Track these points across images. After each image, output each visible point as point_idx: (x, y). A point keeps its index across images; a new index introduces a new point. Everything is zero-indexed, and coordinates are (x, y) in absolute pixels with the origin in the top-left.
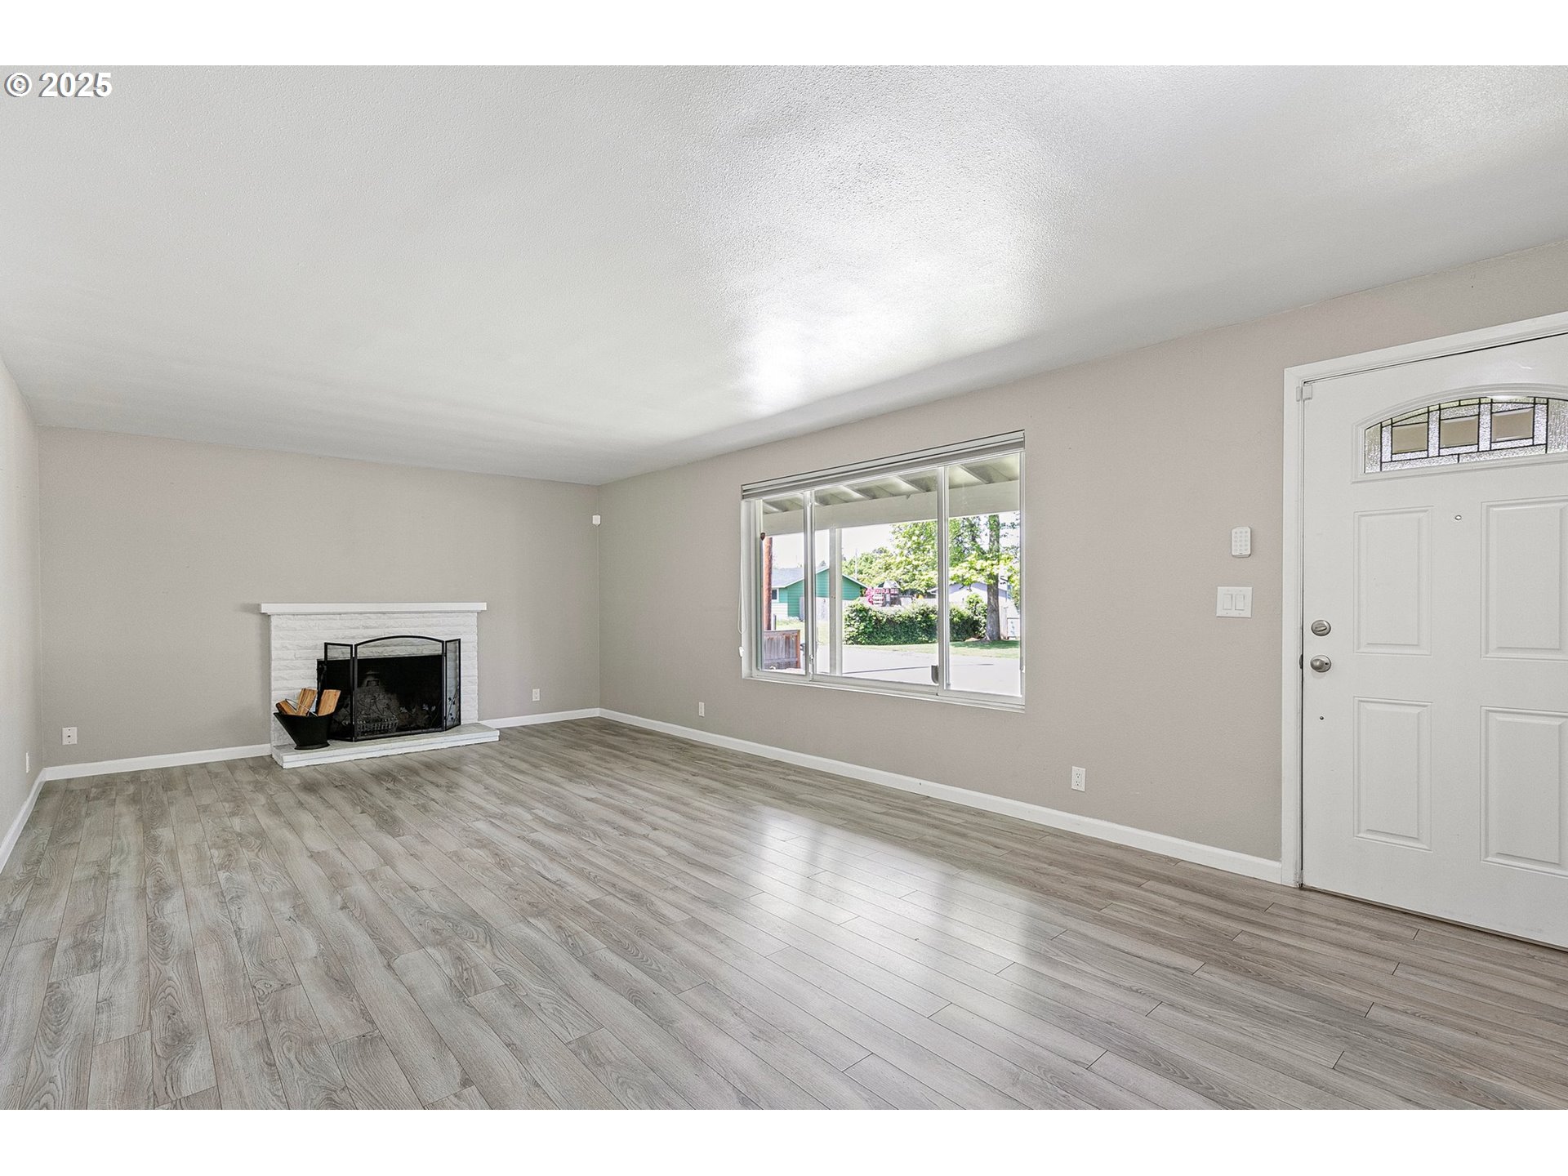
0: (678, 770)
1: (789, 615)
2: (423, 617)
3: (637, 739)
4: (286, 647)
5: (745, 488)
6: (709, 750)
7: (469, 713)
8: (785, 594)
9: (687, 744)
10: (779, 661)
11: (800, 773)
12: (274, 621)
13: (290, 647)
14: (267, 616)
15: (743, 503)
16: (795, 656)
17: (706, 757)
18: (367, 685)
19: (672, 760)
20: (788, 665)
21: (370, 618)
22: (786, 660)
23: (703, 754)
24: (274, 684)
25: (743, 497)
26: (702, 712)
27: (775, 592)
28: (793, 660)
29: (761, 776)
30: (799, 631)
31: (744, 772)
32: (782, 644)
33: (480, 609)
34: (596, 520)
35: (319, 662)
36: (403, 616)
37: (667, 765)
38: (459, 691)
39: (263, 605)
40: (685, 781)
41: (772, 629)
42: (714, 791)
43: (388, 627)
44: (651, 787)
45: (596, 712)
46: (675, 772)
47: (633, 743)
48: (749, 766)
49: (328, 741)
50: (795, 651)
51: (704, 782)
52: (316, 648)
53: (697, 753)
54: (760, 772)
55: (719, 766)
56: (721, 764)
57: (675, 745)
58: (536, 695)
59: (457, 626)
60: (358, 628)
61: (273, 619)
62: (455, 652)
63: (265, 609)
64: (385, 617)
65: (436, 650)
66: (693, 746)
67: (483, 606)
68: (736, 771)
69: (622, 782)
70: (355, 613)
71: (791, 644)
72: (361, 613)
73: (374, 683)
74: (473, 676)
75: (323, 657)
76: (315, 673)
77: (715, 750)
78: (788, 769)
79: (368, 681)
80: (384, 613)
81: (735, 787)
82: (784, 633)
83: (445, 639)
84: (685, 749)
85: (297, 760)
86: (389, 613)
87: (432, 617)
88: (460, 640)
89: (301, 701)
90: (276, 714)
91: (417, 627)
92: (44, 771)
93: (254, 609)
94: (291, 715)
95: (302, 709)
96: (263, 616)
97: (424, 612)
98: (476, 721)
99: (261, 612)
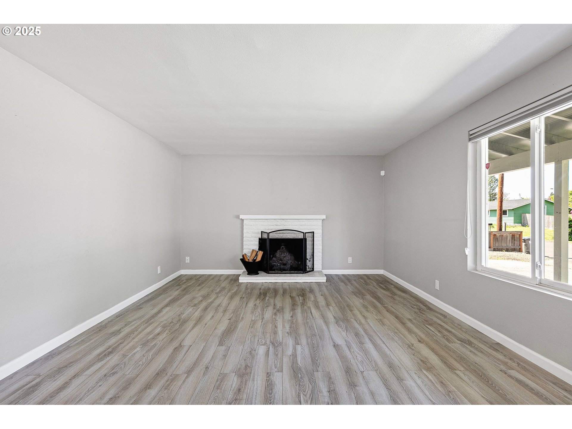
0: (410, 331)
1: (514, 223)
2: (299, 221)
3: (395, 294)
4: (248, 232)
5: (471, 133)
6: (440, 316)
7: (318, 266)
8: (512, 213)
9: (426, 306)
10: (507, 247)
11: (524, 369)
12: (245, 222)
13: (249, 232)
14: (242, 220)
15: (470, 145)
16: (518, 245)
17: (435, 322)
18: (282, 249)
19: (410, 320)
20: (513, 250)
21: (278, 222)
22: (512, 247)
23: (435, 319)
24: (244, 247)
25: (470, 140)
26: (437, 287)
27: (505, 213)
28: (517, 247)
29: (479, 359)
30: (522, 232)
31: (463, 350)
32: (509, 238)
33: (323, 218)
34: (383, 173)
35: (260, 239)
36: (291, 221)
37: (403, 324)
38: (313, 255)
39: (240, 215)
40: (410, 346)
41: (503, 230)
42: (430, 368)
43: (285, 226)
44: (383, 345)
45: (381, 272)
46: (406, 333)
47: (392, 297)
48: (470, 343)
49: (259, 272)
50: (518, 243)
51: (426, 352)
52: (258, 233)
53: (430, 316)
54: (480, 354)
55: (444, 336)
56: (446, 333)
57: (417, 305)
58: (350, 260)
59: (313, 225)
60: (273, 225)
62: (312, 238)
63: (242, 217)
64: (284, 221)
65: (301, 236)
66: (430, 309)
67: (324, 217)
68: (456, 346)
69: (367, 333)
70: (272, 219)
71: (516, 238)
72: (275, 219)
73: (284, 249)
74: (320, 249)
75: (261, 237)
76: (258, 243)
77: (445, 317)
78: (511, 359)
79: (282, 248)
80: (283, 219)
81: (452, 369)
82: (511, 232)
83: (305, 232)
84: (423, 310)
85: (246, 279)
86: (285, 219)
88: (313, 232)
89: (251, 255)
90: (241, 259)
91: (296, 225)
92: (180, 271)
93: (238, 217)
94: (247, 260)
95: (250, 258)
96: (241, 220)
97: (299, 219)
98: (321, 270)
99: (240, 218)
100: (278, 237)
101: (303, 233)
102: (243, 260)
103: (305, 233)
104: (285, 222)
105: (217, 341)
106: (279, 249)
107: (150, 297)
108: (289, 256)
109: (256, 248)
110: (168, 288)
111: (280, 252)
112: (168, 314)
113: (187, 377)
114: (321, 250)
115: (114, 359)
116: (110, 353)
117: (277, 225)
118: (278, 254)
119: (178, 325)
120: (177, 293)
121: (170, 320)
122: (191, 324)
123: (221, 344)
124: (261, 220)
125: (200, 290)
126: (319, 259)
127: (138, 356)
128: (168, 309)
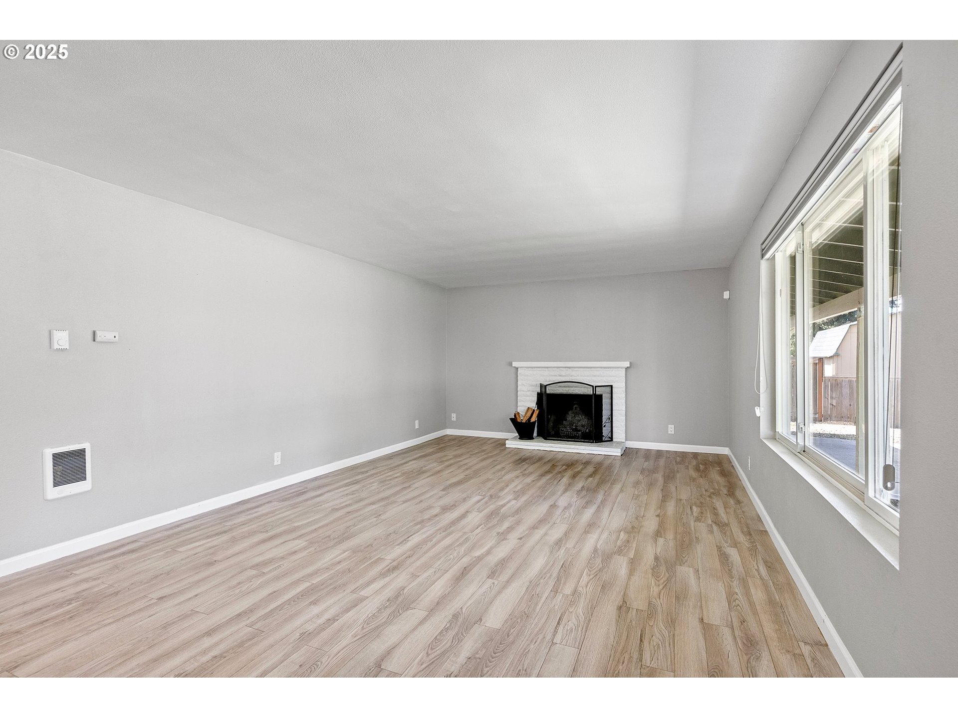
2: (591, 371)
5: (763, 246)
7: (619, 434)
12: (519, 371)
13: (525, 384)
14: (516, 369)
15: (764, 264)
17: (712, 506)
18: (576, 409)
23: (718, 503)
24: (519, 404)
25: (763, 256)
26: (749, 467)
33: (625, 366)
34: (726, 295)
35: (538, 394)
36: (580, 369)
38: (612, 419)
39: (513, 362)
52: (537, 386)
56: (708, 515)
58: (671, 429)
59: (611, 376)
61: (519, 369)
62: (609, 393)
63: (515, 364)
67: (627, 364)
70: (554, 367)
73: (578, 409)
74: (622, 410)
75: (540, 391)
78: (752, 542)
80: (569, 368)
83: (597, 385)
84: (718, 495)
86: (572, 367)
87: (596, 371)
88: (612, 386)
89: (526, 414)
90: (511, 419)
91: (588, 376)
92: (445, 430)
93: (511, 364)
94: (519, 421)
95: (524, 418)
96: (514, 368)
97: (591, 368)
98: (624, 441)
99: (513, 366)
100: (563, 391)
101: (593, 386)
102: (514, 421)
103: (596, 387)
104: (572, 371)
105: (442, 488)
106: (572, 409)
107: (404, 451)
108: (585, 420)
109: (533, 405)
110: (425, 445)
111: (573, 413)
112: (413, 465)
113: (402, 504)
114: (624, 412)
115: (356, 487)
116: (355, 483)
117: (560, 376)
118: (570, 417)
119: (416, 474)
120: (431, 450)
121: (411, 470)
122: (428, 474)
123: (443, 490)
124: (540, 369)
125: (456, 450)
126: (621, 425)
127: (373, 488)
128: (415, 461)
